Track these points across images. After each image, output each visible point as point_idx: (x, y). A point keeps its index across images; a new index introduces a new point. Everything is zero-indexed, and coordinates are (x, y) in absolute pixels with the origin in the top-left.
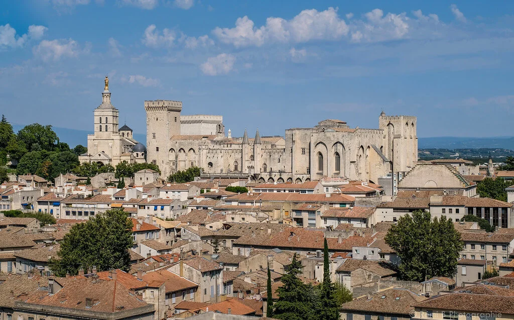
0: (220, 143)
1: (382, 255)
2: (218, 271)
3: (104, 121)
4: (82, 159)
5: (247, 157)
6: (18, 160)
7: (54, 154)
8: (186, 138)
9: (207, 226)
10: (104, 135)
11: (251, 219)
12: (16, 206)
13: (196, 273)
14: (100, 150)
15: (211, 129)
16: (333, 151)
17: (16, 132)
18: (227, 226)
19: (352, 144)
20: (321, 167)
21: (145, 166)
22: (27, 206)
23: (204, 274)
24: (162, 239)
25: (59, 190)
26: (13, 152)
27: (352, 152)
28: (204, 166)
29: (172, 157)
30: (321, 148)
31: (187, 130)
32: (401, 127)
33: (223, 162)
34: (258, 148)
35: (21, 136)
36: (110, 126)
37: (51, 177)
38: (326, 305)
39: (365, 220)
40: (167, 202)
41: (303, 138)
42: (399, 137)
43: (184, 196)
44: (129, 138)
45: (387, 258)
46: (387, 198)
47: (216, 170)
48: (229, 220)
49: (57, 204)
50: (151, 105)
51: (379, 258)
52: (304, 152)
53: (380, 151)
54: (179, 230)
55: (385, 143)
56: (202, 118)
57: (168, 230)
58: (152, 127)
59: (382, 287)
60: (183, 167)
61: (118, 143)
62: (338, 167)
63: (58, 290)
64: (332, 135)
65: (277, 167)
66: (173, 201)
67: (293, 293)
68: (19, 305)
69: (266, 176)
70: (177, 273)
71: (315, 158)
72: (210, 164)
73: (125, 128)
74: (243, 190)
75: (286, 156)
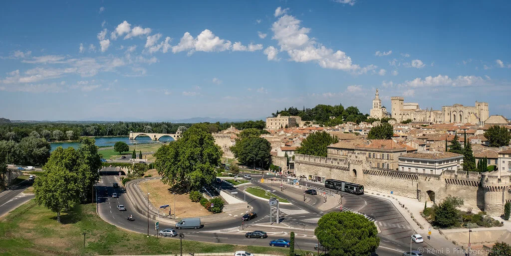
0: (418, 112)
1: (482, 142)
2: (424, 145)
3: (376, 104)
4: (368, 118)
5: (428, 116)
6: (346, 118)
7: (358, 116)
8: (405, 110)
9: (417, 135)
10: (376, 109)
11: (432, 133)
12: (347, 131)
13: (417, 145)
14: (375, 115)
15: (415, 108)
16: (459, 114)
17: (345, 109)
18: (424, 135)
19: (466, 111)
20: (455, 120)
21: (391, 119)
22: (350, 131)
23: (419, 145)
24: (401, 139)
25: (362, 126)
26: (344, 115)
27: (465, 115)
28: (412, 119)
29: (401, 117)
30: (455, 113)
31: (405, 108)
32: (483, 106)
33: (419, 118)
34: (432, 113)
35: (347, 110)
36: (378, 106)
37: (358, 123)
38: (468, 150)
39: (473, 134)
40: (401, 129)
41: (448, 110)
42: (482, 110)
43: (406, 128)
44: (385, 110)
45: (484, 143)
46: (481, 127)
47: (417, 120)
48: (425, 133)
49: (361, 131)
50: (393, 98)
51: (481, 143)
52: (448, 115)
53: (475, 114)
54: (406, 137)
55: (477, 112)
56: (411, 104)
57: (403, 137)
58: (394, 106)
59: (484, 150)
60: (405, 119)
61: (381, 112)
62: (461, 120)
63: (370, 143)
64: (459, 108)
65: (439, 120)
66: (403, 129)
67: (456, 147)
68: (356, 148)
69: (434, 123)
70: (410, 145)
71: (452, 117)
72: (415, 119)
73: (384, 107)
74: (426, 126)
75: (442, 116)
